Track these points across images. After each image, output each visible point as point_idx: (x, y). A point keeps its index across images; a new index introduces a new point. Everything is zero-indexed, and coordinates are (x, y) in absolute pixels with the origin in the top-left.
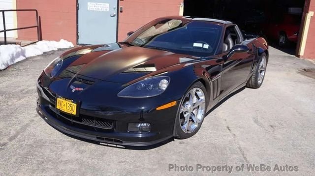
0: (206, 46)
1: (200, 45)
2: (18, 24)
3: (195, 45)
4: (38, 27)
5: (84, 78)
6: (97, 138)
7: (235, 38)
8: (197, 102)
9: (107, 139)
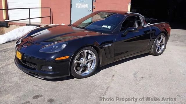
0: (109, 27)
1: (106, 26)
2: (42, 15)
3: (104, 26)
4: (50, 17)
5: (32, 42)
6: (30, 72)
7: (139, 23)
8: (90, 58)
9: (33, 73)
